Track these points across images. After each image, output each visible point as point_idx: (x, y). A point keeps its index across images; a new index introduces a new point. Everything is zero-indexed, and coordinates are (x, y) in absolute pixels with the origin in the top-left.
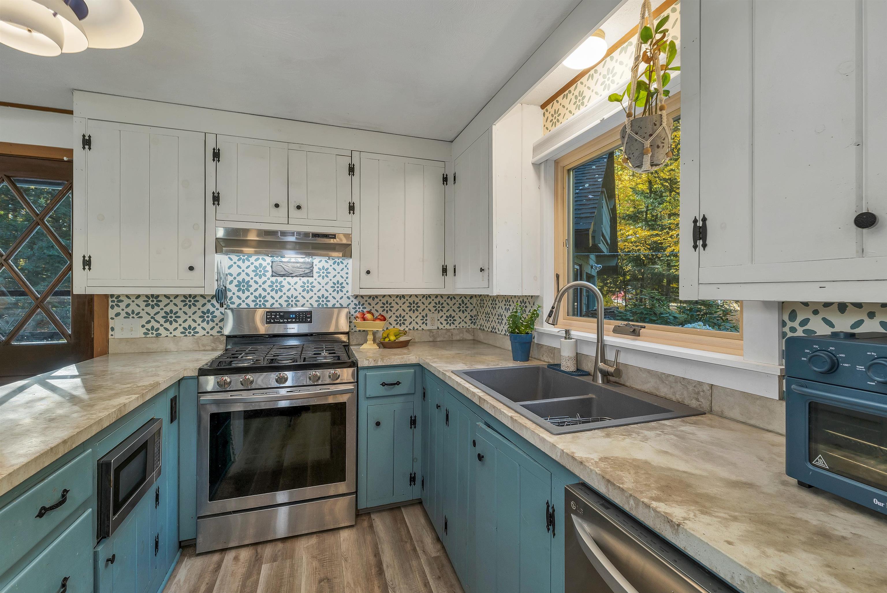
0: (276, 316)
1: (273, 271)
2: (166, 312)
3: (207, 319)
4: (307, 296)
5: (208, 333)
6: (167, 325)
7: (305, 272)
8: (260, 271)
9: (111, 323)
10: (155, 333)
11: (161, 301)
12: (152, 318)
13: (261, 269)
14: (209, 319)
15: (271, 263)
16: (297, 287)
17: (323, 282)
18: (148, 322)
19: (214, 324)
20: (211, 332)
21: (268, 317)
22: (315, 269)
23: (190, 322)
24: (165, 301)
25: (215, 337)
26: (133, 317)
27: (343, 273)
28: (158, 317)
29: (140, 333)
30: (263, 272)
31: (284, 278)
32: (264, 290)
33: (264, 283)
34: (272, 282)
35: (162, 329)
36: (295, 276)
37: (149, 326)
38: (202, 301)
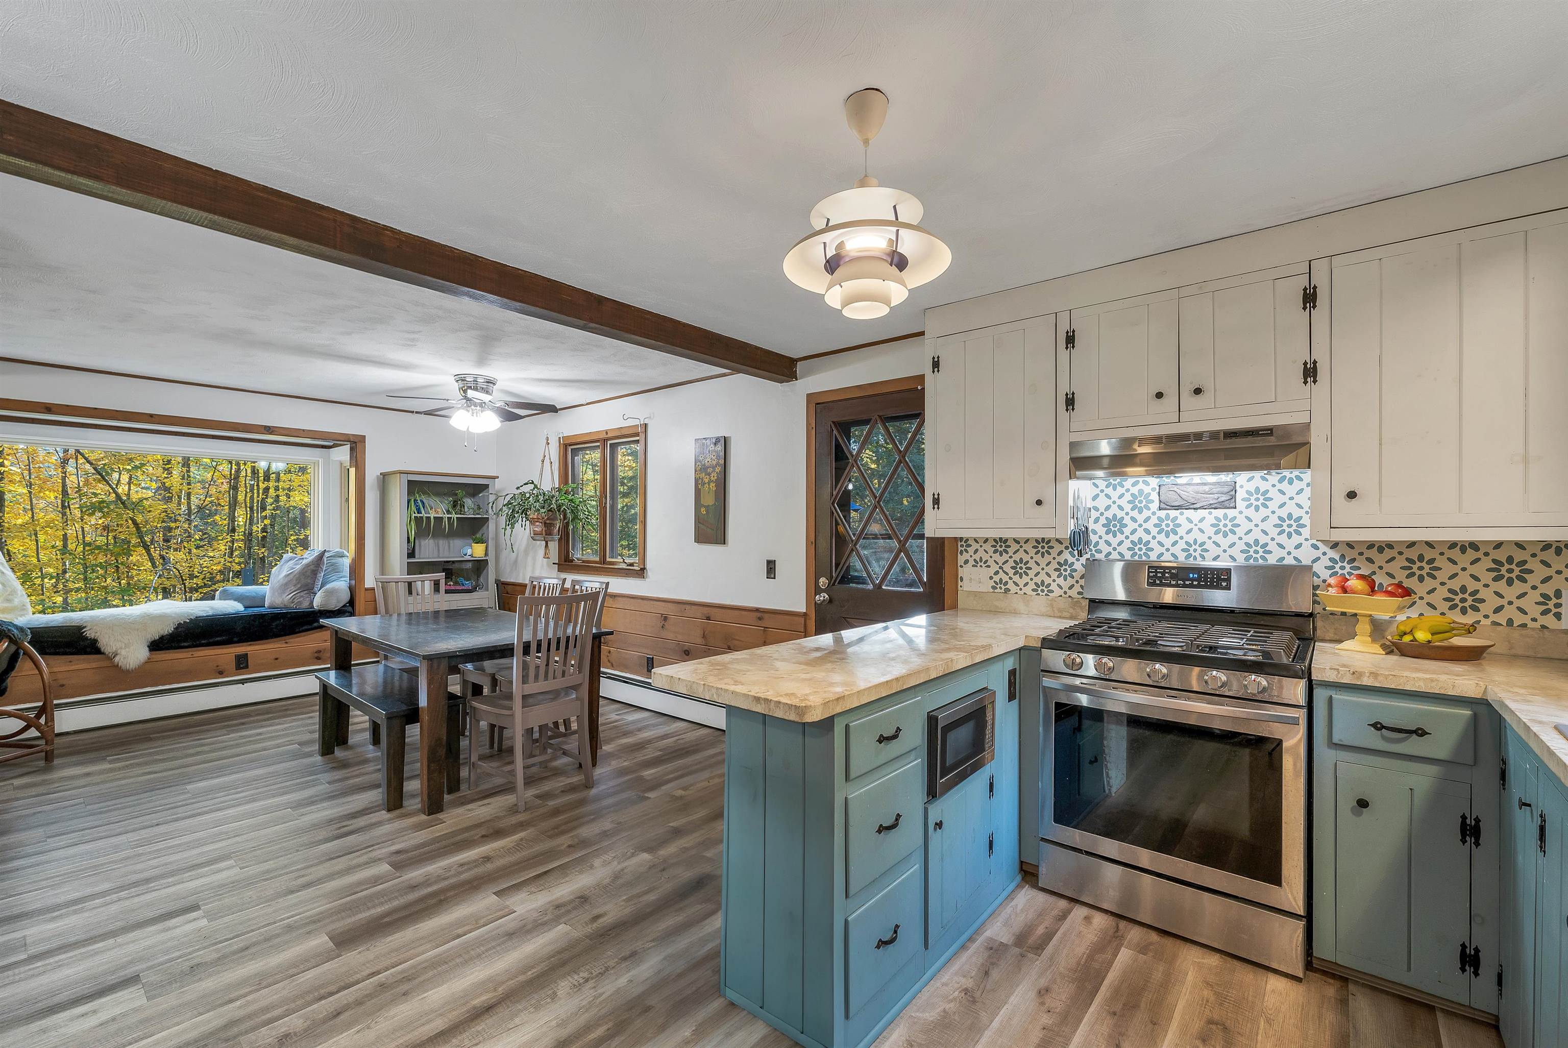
0: (1163, 573)
1: (1160, 501)
2: (1015, 562)
3: (1064, 573)
5: (1065, 593)
6: (1016, 578)
7: (1220, 500)
8: (1140, 502)
9: (961, 572)
10: (1003, 587)
11: (1009, 546)
12: (1001, 568)
13: (1142, 498)
14: (1067, 573)
15: (1157, 488)
16: (1205, 525)
17: (1257, 517)
18: (997, 573)
19: (1073, 581)
20: (1070, 593)
21: (1151, 574)
22: (1241, 494)
23: (1043, 576)
24: (1015, 547)
25: (1075, 600)
26: (981, 566)
28: (1007, 568)
29: (987, 586)
30: (1144, 503)
31: (1179, 511)
32: (1147, 532)
33: (1147, 520)
34: (1159, 518)
35: (1010, 582)
36: (1200, 508)
37: (996, 578)
38: (1058, 547)
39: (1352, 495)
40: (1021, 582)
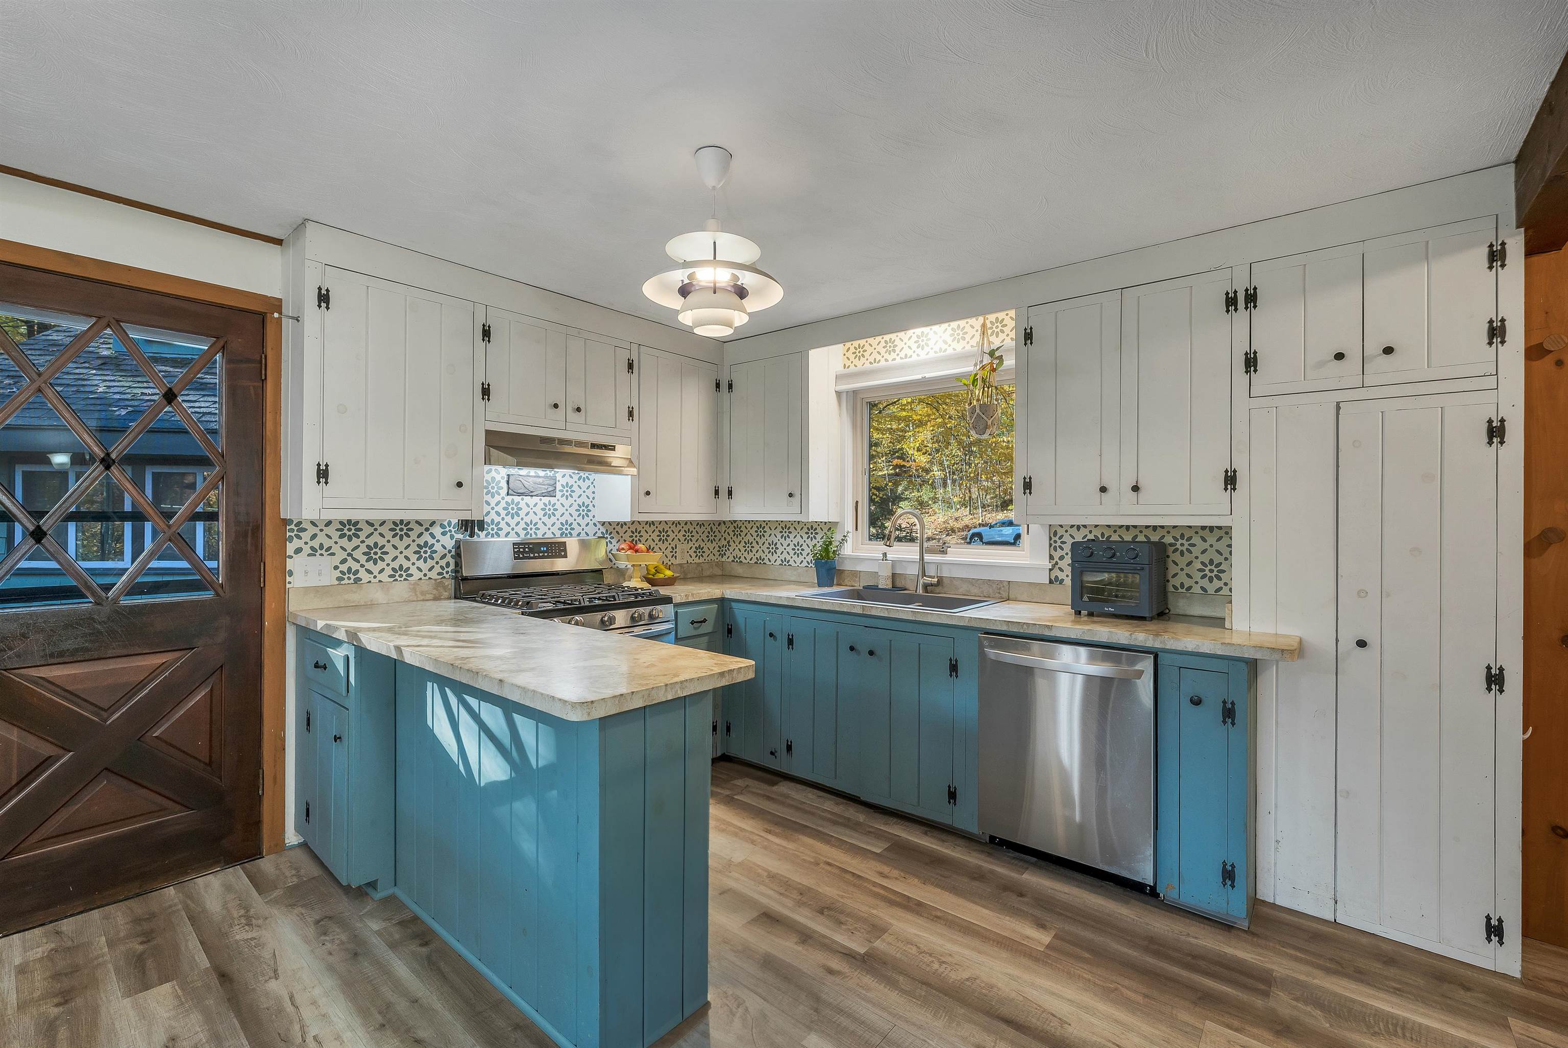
0: (524, 548)
1: (509, 488)
2: (368, 547)
3: (424, 555)
4: (549, 522)
5: (425, 575)
6: (370, 565)
7: (549, 490)
8: (493, 488)
9: (290, 565)
10: (353, 577)
11: (361, 530)
12: (349, 555)
13: (494, 485)
14: (427, 555)
15: (506, 476)
16: (537, 509)
17: (567, 504)
18: (344, 561)
19: (433, 563)
20: (430, 574)
21: (516, 550)
22: (559, 487)
24: (368, 530)
25: (438, 581)
26: (321, 555)
27: (589, 492)
28: (357, 554)
29: (329, 578)
30: (496, 489)
31: (521, 497)
32: (498, 514)
33: (498, 504)
34: (507, 503)
35: (362, 571)
36: (535, 496)
37: (344, 567)
38: (418, 529)
39: (648, 493)
40: (376, 569)
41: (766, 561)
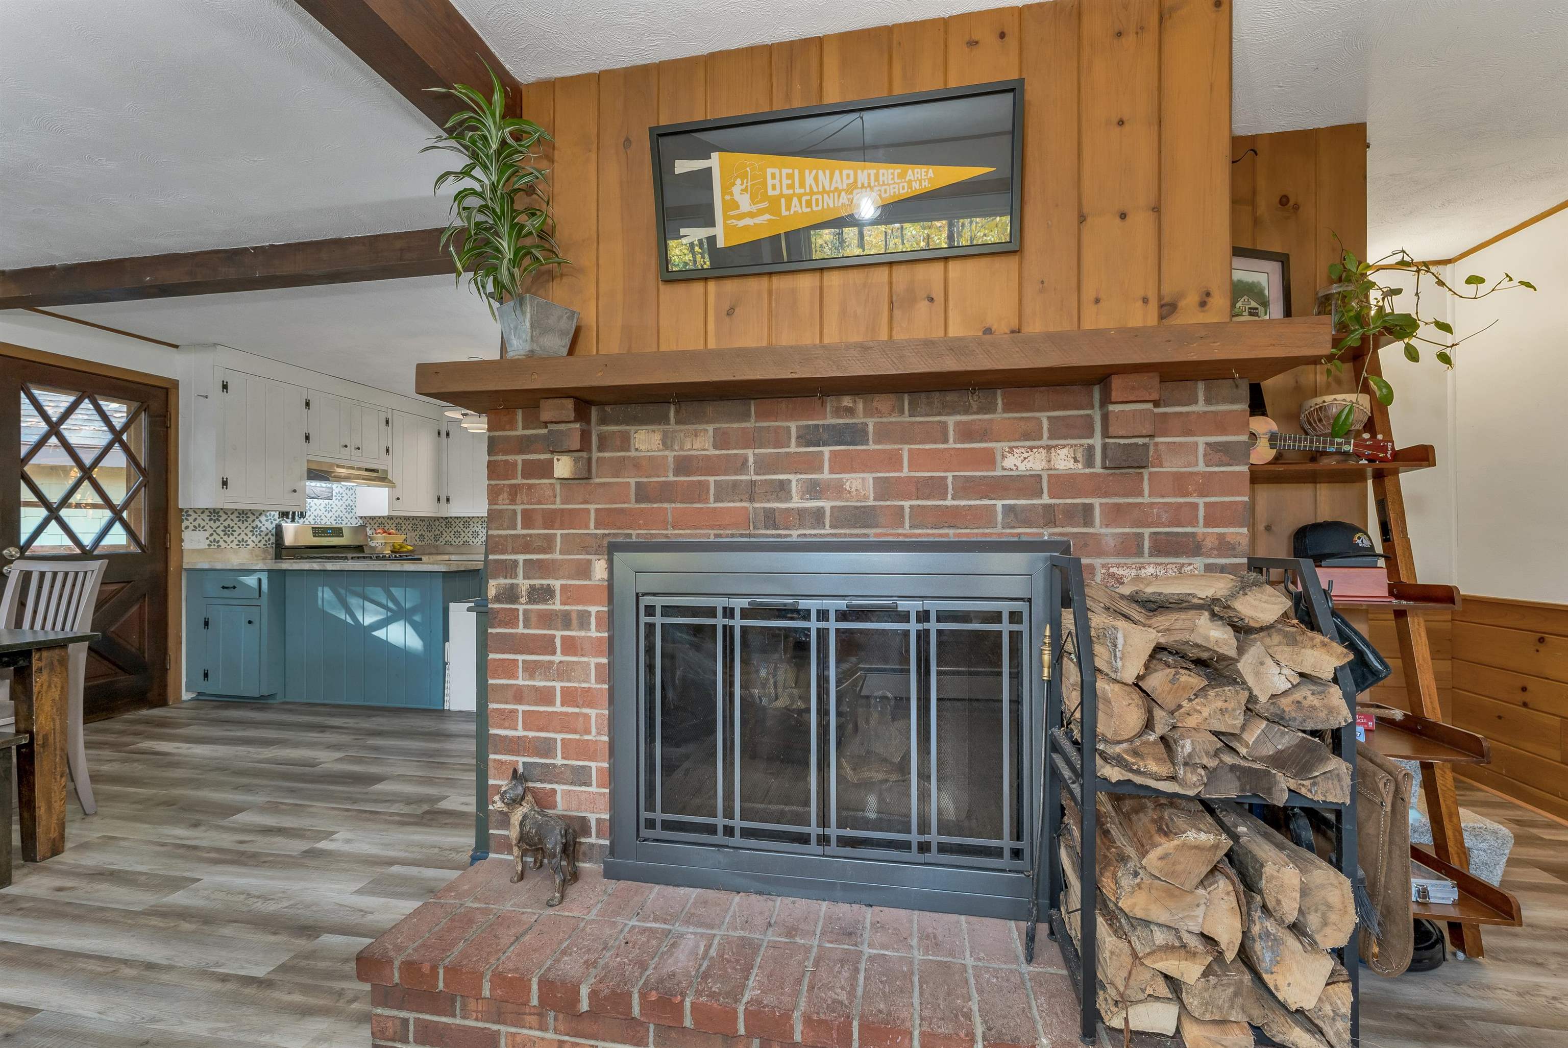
0: (320, 530)
2: (225, 526)
3: (256, 533)
4: (329, 515)
5: (256, 545)
6: (226, 538)
7: (328, 496)
9: (183, 535)
10: (216, 545)
11: (221, 516)
12: (214, 531)
14: (258, 533)
16: (322, 507)
17: (339, 504)
18: (211, 535)
19: (261, 538)
20: (259, 545)
21: (314, 532)
22: (334, 494)
23: (243, 535)
24: (225, 516)
25: (262, 549)
26: (199, 530)
27: (352, 498)
28: (219, 531)
29: (204, 545)
31: (312, 499)
35: (221, 541)
36: (320, 499)
37: (211, 539)
38: (252, 517)
39: (398, 499)
40: (229, 540)
41: (471, 543)
